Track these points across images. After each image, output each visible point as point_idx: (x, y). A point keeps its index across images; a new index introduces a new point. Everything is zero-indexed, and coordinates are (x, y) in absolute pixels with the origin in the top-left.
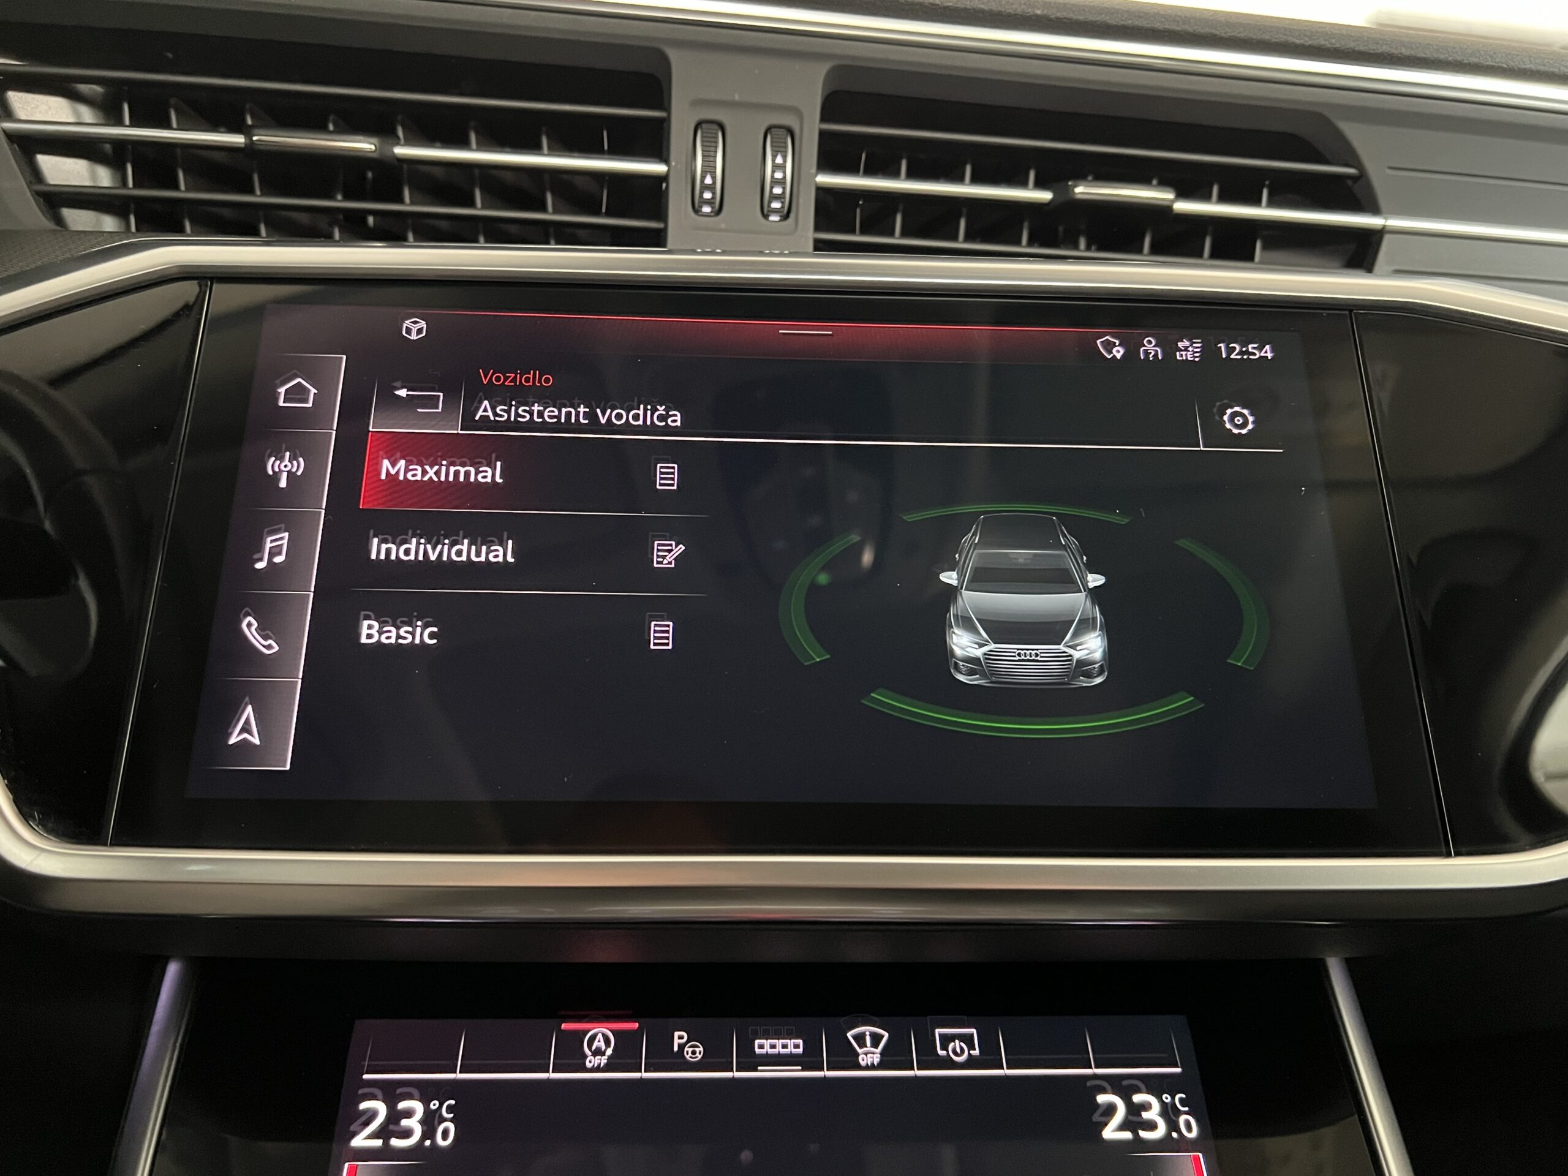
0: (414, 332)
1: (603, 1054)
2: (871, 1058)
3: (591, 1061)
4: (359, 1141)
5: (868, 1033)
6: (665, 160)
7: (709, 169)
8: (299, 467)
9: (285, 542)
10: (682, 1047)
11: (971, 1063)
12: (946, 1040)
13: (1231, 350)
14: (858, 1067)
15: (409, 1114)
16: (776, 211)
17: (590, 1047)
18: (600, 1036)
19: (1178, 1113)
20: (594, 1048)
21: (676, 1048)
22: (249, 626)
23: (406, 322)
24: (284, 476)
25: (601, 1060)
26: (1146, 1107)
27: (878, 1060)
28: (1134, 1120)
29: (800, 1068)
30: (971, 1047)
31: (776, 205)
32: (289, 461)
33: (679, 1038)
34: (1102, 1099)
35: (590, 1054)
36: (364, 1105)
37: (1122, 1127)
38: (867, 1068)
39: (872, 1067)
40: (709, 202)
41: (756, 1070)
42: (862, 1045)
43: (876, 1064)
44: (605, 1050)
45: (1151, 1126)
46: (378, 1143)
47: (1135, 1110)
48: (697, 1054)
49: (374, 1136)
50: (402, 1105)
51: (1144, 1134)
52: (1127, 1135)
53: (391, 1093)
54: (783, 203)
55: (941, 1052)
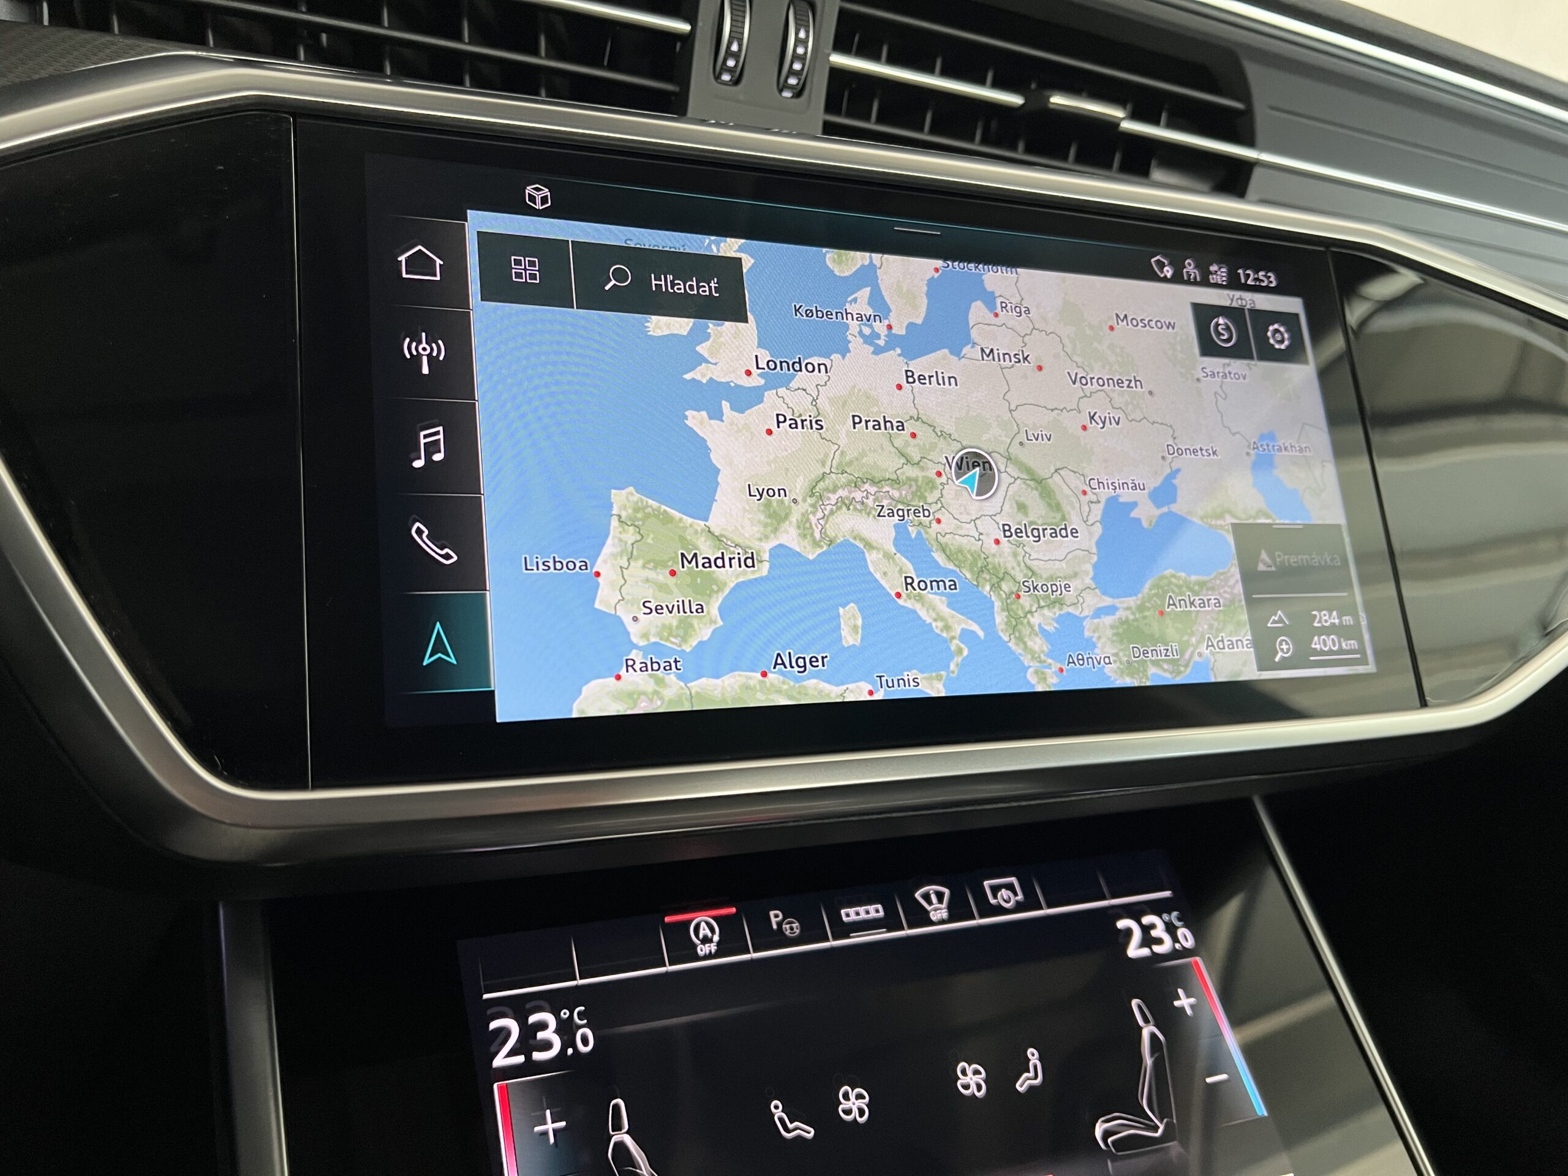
0: (538, 201)
1: (711, 941)
2: (939, 913)
3: (703, 950)
4: (500, 1061)
5: (931, 892)
6: (691, 20)
7: (737, 35)
8: (440, 349)
9: (441, 436)
10: (779, 924)
11: (1019, 907)
12: (995, 890)
14: (932, 923)
15: (543, 1026)
16: (791, 87)
17: (697, 935)
18: (703, 924)
19: (1177, 928)
20: (701, 936)
21: (775, 927)
22: (420, 533)
23: (528, 188)
24: (425, 359)
25: (710, 947)
26: (1153, 926)
27: (947, 914)
28: (1148, 940)
29: (885, 930)
30: (1016, 894)
31: (792, 81)
32: (427, 343)
33: (775, 917)
34: (1122, 924)
35: (699, 942)
36: (494, 1025)
37: (1140, 945)
38: (939, 923)
39: (942, 922)
40: (730, 71)
41: (849, 937)
42: (930, 903)
43: (945, 918)
44: (712, 937)
45: (1159, 941)
46: (520, 1059)
47: (1146, 929)
48: (795, 930)
49: (512, 1053)
50: (533, 1019)
51: (1157, 949)
52: (1145, 952)
53: (519, 1009)
54: (799, 80)
55: (993, 901)
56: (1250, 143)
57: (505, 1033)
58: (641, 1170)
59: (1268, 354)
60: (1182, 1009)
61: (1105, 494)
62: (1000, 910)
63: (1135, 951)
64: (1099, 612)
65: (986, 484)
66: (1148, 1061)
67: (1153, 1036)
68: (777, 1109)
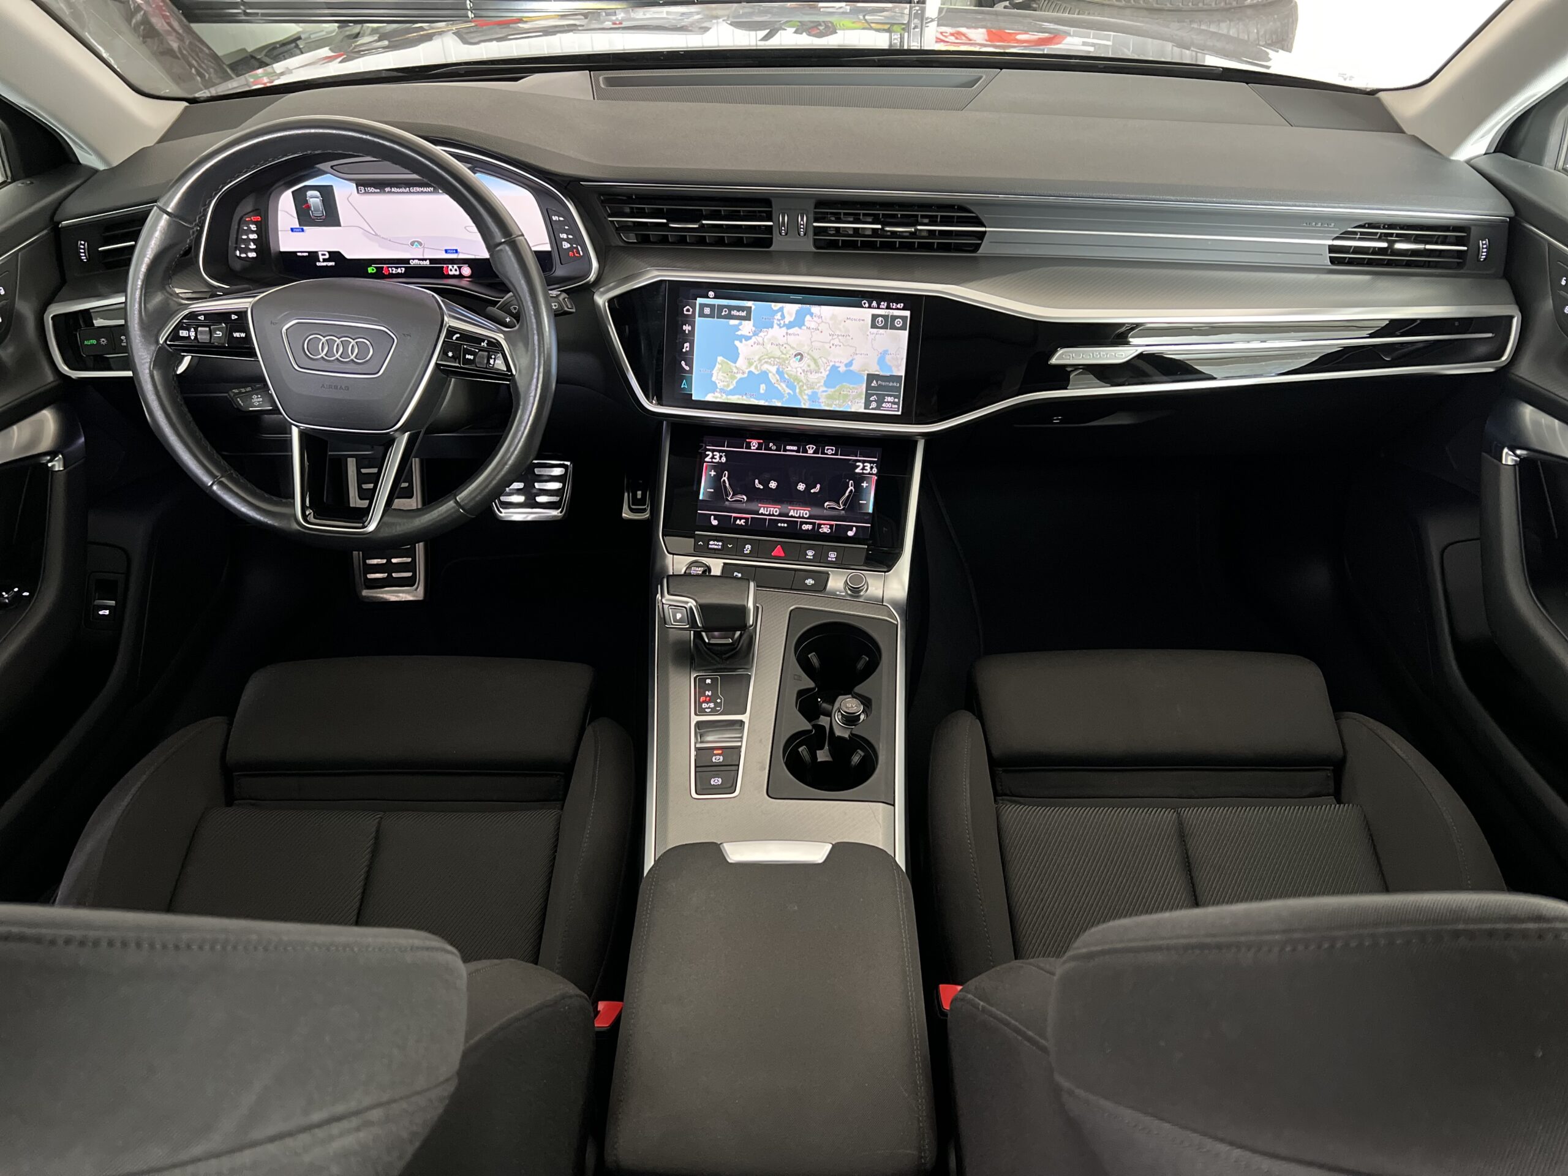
0: (711, 295)
1: (755, 446)
3: (752, 448)
4: (706, 459)
5: (811, 447)
6: (772, 221)
8: (690, 328)
9: (688, 345)
11: (832, 454)
12: (828, 449)
13: (893, 305)
14: (808, 453)
15: (716, 455)
18: (754, 443)
19: (874, 468)
21: (771, 447)
22: (683, 363)
23: (709, 293)
24: (687, 330)
25: (754, 448)
26: (867, 466)
27: (813, 452)
29: (796, 452)
30: (833, 452)
32: (687, 326)
33: (771, 444)
34: (858, 464)
35: (752, 446)
36: (707, 453)
41: (786, 452)
43: (811, 453)
45: (867, 470)
46: (710, 460)
47: (864, 466)
48: (775, 449)
50: (714, 453)
51: (864, 471)
52: (861, 471)
55: (826, 452)
56: (984, 226)
57: (708, 455)
59: (893, 327)
60: (863, 486)
61: (831, 364)
62: (827, 454)
63: (858, 470)
64: (824, 391)
65: (801, 360)
66: (847, 494)
67: (851, 490)
68: (757, 481)
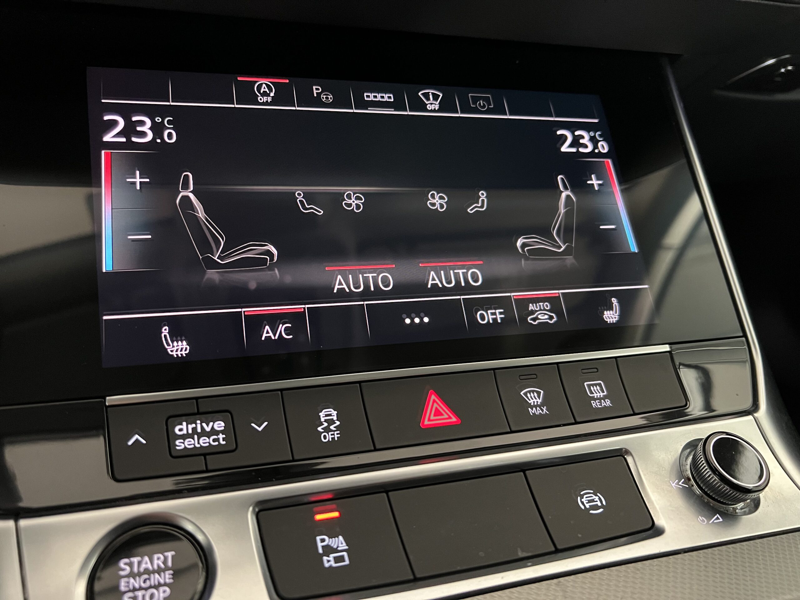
1: (268, 95)
2: (434, 107)
3: (262, 99)
4: (108, 138)
5: (430, 93)
10: (319, 94)
11: (490, 111)
12: (475, 100)
14: (427, 111)
15: (142, 123)
17: (259, 92)
18: (264, 85)
19: (598, 140)
20: (262, 92)
21: (315, 95)
25: (267, 99)
26: (582, 137)
27: (438, 107)
28: (576, 142)
29: (393, 110)
30: (489, 104)
33: (316, 90)
34: (560, 132)
35: (260, 95)
36: (107, 118)
37: (571, 146)
38: (431, 111)
39: (434, 111)
41: (367, 109)
42: (428, 99)
43: (436, 109)
44: (269, 94)
45: (585, 146)
46: (123, 140)
47: (577, 138)
48: (330, 99)
49: (118, 135)
50: (135, 118)
51: (581, 150)
52: (574, 150)
53: (125, 112)
55: (472, 105)
57: (114, 123)
58: (198, 214)
60: (592, 186)
62: (477, 111)
63: (565, 148)
66: (562, 210)
67: (568, 197)
68: (299, 196)
